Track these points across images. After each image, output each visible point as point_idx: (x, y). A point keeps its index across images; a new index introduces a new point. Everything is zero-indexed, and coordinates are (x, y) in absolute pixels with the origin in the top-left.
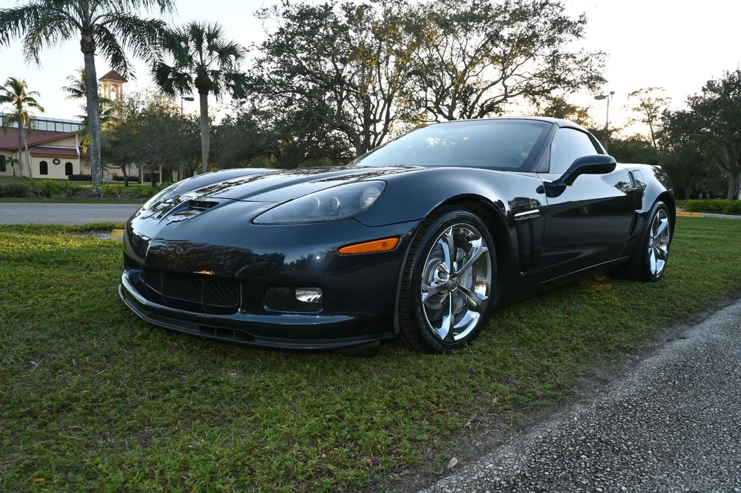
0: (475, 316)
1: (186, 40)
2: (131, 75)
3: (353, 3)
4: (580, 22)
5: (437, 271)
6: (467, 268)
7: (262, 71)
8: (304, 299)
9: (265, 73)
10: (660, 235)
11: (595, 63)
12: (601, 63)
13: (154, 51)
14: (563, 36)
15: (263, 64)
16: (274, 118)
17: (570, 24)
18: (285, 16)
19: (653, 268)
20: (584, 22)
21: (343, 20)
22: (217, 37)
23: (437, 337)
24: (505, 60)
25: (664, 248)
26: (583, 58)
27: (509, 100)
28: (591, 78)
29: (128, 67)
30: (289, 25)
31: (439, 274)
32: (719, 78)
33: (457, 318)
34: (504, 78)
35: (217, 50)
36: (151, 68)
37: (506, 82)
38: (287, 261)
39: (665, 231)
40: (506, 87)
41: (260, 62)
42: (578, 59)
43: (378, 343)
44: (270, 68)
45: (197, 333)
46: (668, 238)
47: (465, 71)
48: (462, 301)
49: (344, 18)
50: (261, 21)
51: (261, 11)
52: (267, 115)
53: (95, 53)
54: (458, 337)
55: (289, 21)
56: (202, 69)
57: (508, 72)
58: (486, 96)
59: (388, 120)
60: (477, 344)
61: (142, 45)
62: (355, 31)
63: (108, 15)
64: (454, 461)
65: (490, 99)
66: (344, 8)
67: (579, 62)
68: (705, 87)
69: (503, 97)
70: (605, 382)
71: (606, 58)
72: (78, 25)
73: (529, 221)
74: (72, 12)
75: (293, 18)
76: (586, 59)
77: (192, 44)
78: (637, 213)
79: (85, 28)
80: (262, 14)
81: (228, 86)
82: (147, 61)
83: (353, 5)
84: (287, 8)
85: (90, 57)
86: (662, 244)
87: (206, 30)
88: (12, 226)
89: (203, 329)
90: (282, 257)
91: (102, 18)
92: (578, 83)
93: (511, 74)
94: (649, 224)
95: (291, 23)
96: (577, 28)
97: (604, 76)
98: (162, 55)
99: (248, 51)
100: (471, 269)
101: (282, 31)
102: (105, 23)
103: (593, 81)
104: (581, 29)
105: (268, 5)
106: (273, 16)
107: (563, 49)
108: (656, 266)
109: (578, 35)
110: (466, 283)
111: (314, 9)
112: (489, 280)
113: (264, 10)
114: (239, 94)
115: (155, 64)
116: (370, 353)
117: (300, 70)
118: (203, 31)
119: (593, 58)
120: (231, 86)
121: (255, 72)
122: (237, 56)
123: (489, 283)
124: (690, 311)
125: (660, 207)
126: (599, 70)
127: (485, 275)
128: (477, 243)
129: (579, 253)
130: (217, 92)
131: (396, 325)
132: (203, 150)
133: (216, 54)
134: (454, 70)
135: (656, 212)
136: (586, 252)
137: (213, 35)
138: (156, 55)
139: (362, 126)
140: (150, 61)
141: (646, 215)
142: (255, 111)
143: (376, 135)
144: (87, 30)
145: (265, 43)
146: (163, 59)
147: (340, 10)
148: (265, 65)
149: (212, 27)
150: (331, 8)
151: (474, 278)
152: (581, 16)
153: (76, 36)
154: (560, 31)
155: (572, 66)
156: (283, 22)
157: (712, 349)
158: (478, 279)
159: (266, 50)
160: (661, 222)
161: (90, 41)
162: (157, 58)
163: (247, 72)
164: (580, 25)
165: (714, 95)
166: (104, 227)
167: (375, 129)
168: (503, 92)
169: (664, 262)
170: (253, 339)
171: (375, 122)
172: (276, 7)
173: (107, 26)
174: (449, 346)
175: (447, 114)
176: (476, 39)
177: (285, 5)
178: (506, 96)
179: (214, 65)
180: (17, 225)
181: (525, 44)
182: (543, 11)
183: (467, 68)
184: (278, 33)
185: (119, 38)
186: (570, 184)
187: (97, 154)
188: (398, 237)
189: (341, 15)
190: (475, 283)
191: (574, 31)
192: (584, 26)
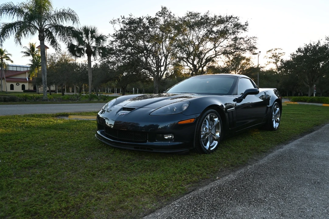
0: (217, 142)
1: (82, 34)
2: (59, 48)
3: (151, 17)
4: (245, 25)
5: (205, 128)
6: (213, 127)
7: (113, 46)
8: (166, 138)
9: (114, 46)
10: (277, 114)
11: (252, 41)
12: (255, 41)
13: (68, 39)
14: (239, 30)
15: (113, 43)
16: (117, 65)
17: (241, 26)
18: (123, 23)
19: (274, 126)
20: (247, 25)
21: (147, 24)
22: (95, 32)
23: (206, 149)
24: (215, 40)
25: (278, 119)
26: (247, 39)
27: (218, 56)
28: (251, 47)
29: (58, 45)
30: (125, 27)
31: (205, 129)
32: (303, 47)
33: (211, 143)
34: (215, 47)
35: (95, 38)
36: (67, 46)
37: (216, 49)
38: (160, 127)
39: (278, 112)
40: (216, 51)
41: (112, 42)
42: (246, 39)
43: (189, 151)
44: (116, 44)
45: (133, 149)
46: (279, 115)
47: (198, 45)
48: (212, 138)
49: (147, 23)
50: (112, 25)
51: (112, 21)
52: (114, 63)
53: (45, 40)
54: (211, 149)
55: (125, 25)
56: (88, 46)
57: (217, 45)
58: (207, 55)
59: (166, 65)
60: (218, 151)
61: (63, 36)
62: (152, 28)
63: (50, 24)
64: (218, 178)
65: (209, 56)
66: (147, 19)
67: (245, 41)
68: (297, 51)
69: (215, 55)
70: (257, 160)
71: (257, 39)
72: (37, 29)
73: (232, 111)
74: (36, 24)
75: (127, 24)
76: (249, 40)
77: (84, 36)
78: (268, 107)
79: (41, 30)
80: (113, 22)
81: (100, 53)
82: (66, 42)
83: (151, 18)
84: (123, 19)
85: (43, 42)
86: (277, 117)
87: (90, 30)
88: (29, 115)
89: (135, 148)
90: (158, 126)
91: (47, 26)
92: (245, 50)
93: (218, 46)
94: (272, 110)
95: (126, 26)
96: (244, 27)
97: (256, 46)
98: (72, 40)
99: (107, 38)
100: (214, 127)
101: (122, 30)
102: (48, 28)
103: (252, 48)
104: (246, 28)
105: (116, 18)
106: (117, 23)
107: (239, 35)
108: (276, 125)
109: (245, 30)
110: (213, 132)
111: (134, 20)
112: (220, 131)
113: (114, 21)
114: (104, 56)
115: (69, 44)
116: (187, 154)
117: (129, 45)
118: (89, 30)
119: (251, 39)
120: (101, 52)
121: (110, 46)
122: (103, 40)
123: (220, 132)
124: (286, 140)
125: (276, 104)
126: (254, 44)
127: (219, 129)
128: (216, 119)
129: (248, 122)
130: (94, 55)
131: (194, 145)
132: (89, 80)
133: (94, 39)
134: (194, 45)
135: (275, 106)
136: (250, 121)
137: (93, 31)
138: (69, 41)
139: (155, 68)
140: (67, 43)
141: (271, 107)
142: (109, 62)
143: (161, 72)
144: (41, 31)
145: (114, 34)
146: (72, 42)
147: (146, 20)
148: (114, 43)
149: (93, 28)
150: (143, 20)
151: (215, 130)
152: (246, 23)
153: (37, 33)
154: (238, 29)
155: (243, 42)
156: (122, 26)
157: (291, 151)
158: (217, 130)
159: (115, 37)
160: (277, 109)
161: (42, 35)
162: (70, 42)
163: (106, 46)
164: (245, 26)
165: (301, 54)
166: (64, 115)
167: (161, 69)
168: (215, 53)
169: (278, 124)
170: (153, 150)
171: (161, 66)
172: (119, 19)
173: (49, 29)
174: (209, 152)
175: (191, 62)
176: (203, 32)
177: (122, 18)
178: (216, 55)
179: (93, 44)
180: (31, 115)
181: (223, 34)
182: (230, 21)
183: (199, 43)
184: (121, 30)
185: (54, 34)
186: (244, 98)
187: (45, 83)
188: (194, 118)
189: (146, 22)
190: (216, 132)
191: (243, 28)
192: (247, 27)
